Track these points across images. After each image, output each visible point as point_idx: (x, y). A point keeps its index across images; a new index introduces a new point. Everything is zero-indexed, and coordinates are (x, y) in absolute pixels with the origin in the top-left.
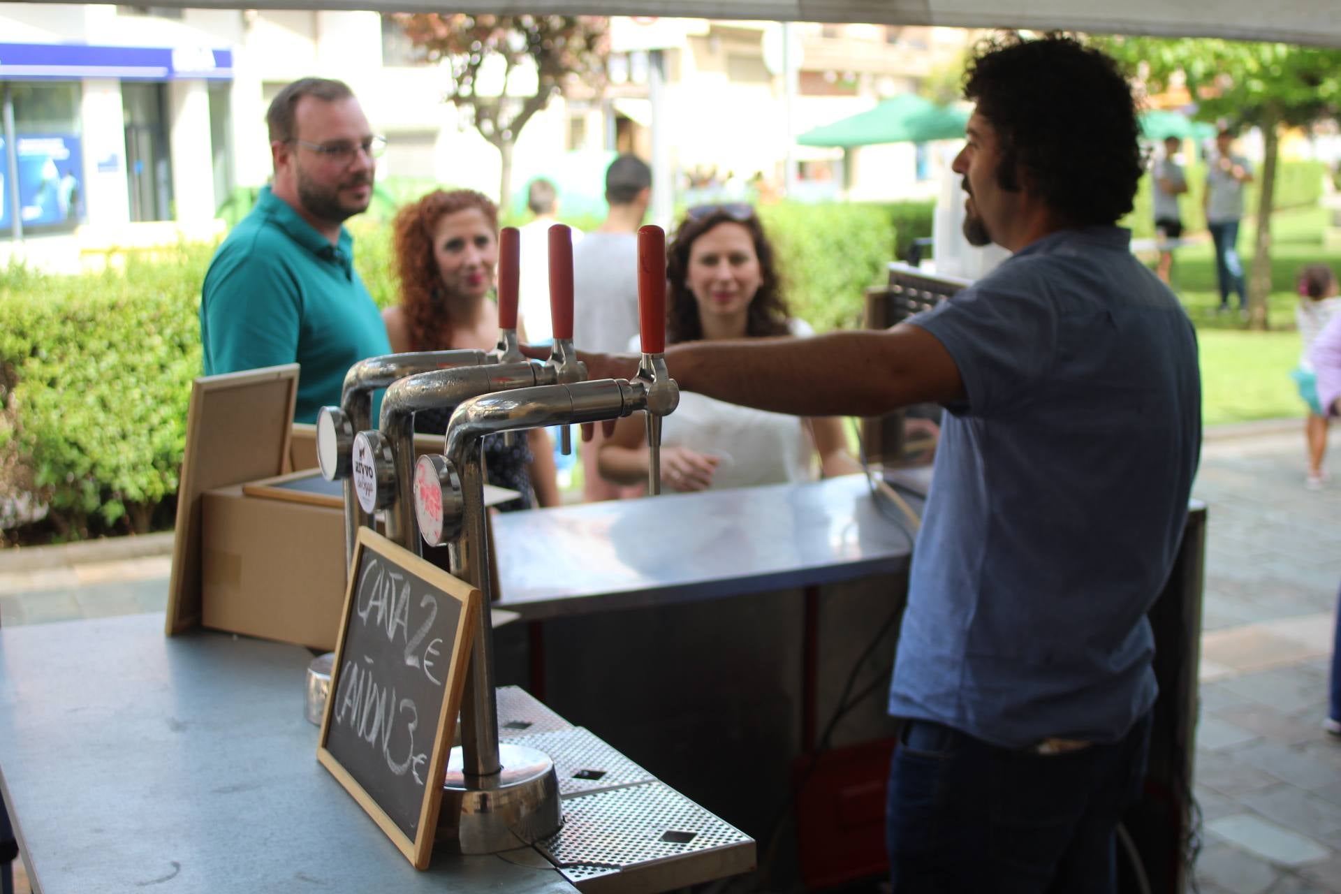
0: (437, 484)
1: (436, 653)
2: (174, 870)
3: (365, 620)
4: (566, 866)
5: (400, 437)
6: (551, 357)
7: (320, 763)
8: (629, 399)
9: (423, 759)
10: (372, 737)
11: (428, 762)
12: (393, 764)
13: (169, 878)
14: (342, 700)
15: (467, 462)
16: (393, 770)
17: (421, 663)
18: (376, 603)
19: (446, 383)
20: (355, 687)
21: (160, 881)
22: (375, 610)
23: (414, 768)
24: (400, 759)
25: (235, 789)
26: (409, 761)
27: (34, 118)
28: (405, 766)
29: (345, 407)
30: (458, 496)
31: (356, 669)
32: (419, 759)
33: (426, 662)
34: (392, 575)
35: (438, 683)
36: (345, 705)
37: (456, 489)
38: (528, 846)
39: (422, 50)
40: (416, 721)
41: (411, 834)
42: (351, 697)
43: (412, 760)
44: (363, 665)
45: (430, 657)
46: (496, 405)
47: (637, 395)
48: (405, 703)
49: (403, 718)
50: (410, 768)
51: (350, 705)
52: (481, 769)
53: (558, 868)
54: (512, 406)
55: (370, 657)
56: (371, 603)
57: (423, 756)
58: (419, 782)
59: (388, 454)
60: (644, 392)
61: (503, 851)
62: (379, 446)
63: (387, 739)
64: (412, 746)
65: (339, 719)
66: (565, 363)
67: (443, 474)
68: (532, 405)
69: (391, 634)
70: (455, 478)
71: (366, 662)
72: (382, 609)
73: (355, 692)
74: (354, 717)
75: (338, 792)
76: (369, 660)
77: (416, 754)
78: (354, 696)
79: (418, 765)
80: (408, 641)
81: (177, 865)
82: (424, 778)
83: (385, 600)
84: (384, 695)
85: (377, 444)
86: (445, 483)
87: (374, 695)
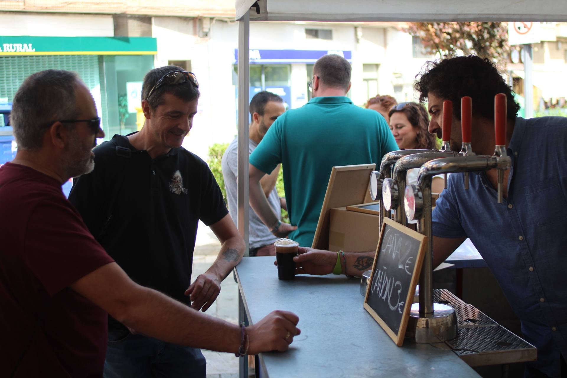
0: (413, 196)
1: (410, 262)
2: (306, 338)
3: (384, 252)
4: (457, 350)
5: (401, 180)
6: (462, 150)
7: (364, 308)
8: (490, 163)
9: (402, 304)
10: (384, 297)
11: (404, 304)
12: (392, 307)
13: (304, 340)
14: (374, 284)
15: (426, 187)
16: (391, 309)
17: (404, 267)
18: (389, 246)
19: (419, 158)
20: (379, 279)
21: (300, 341)
22: (388, 248)
23: (399, 307)
24: (394, 304)
25: (331, 314)
26: (397, 305)
27: (273, 80)
28: (396, 307)
29: (381, 172)
30: (421, 201)
31: (380, 271)
32: (401, 304)
33: (406, 266)
34: (395, 234)
35: (410, 274)
36: (375, 286)
37: (420, 198)
38: (442, 342)
39: (429, 49)
40: (401, 289)
41: (396, 333)
42: (377, 283)
43: (399, 305)
44: (383, 270)
45: (408, 264)
46: (437, 164)
47: (494, 162)
48: (398, 283)
49: (396, 289)
50: (398, 308)
51: (377, 286)
52: (426, 311)
53: (454, 351)
54: (443, 164)
55: (385, 267)
56: (387, 246)
57: (403, 302)
58: (401, 312)
59: (396, 187)
60: (496, 161)
61: (433, 343)
62: (393, 184)
63: (390, 297)
64: (399, 299)
65: (372, 291)
66: (467, 152)
67: (416, 192)
68: (451, 164)
69: (394, 257)
70: (420, 194)
71: (384, 269)
72: (391, 247)
73: (379, 280)
74: (378, 290)
75: (370, 318)
76: (385, 268)
77: (400, 302)
78: (379, 282)
79: (401, 306)
80: (400, 258)
81: (307, 336)
82: (402, 311)
83: (392, 244)
84: (390, 281)
85: (392, 183)
86: (416, 196)
87: (386, 281)
